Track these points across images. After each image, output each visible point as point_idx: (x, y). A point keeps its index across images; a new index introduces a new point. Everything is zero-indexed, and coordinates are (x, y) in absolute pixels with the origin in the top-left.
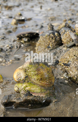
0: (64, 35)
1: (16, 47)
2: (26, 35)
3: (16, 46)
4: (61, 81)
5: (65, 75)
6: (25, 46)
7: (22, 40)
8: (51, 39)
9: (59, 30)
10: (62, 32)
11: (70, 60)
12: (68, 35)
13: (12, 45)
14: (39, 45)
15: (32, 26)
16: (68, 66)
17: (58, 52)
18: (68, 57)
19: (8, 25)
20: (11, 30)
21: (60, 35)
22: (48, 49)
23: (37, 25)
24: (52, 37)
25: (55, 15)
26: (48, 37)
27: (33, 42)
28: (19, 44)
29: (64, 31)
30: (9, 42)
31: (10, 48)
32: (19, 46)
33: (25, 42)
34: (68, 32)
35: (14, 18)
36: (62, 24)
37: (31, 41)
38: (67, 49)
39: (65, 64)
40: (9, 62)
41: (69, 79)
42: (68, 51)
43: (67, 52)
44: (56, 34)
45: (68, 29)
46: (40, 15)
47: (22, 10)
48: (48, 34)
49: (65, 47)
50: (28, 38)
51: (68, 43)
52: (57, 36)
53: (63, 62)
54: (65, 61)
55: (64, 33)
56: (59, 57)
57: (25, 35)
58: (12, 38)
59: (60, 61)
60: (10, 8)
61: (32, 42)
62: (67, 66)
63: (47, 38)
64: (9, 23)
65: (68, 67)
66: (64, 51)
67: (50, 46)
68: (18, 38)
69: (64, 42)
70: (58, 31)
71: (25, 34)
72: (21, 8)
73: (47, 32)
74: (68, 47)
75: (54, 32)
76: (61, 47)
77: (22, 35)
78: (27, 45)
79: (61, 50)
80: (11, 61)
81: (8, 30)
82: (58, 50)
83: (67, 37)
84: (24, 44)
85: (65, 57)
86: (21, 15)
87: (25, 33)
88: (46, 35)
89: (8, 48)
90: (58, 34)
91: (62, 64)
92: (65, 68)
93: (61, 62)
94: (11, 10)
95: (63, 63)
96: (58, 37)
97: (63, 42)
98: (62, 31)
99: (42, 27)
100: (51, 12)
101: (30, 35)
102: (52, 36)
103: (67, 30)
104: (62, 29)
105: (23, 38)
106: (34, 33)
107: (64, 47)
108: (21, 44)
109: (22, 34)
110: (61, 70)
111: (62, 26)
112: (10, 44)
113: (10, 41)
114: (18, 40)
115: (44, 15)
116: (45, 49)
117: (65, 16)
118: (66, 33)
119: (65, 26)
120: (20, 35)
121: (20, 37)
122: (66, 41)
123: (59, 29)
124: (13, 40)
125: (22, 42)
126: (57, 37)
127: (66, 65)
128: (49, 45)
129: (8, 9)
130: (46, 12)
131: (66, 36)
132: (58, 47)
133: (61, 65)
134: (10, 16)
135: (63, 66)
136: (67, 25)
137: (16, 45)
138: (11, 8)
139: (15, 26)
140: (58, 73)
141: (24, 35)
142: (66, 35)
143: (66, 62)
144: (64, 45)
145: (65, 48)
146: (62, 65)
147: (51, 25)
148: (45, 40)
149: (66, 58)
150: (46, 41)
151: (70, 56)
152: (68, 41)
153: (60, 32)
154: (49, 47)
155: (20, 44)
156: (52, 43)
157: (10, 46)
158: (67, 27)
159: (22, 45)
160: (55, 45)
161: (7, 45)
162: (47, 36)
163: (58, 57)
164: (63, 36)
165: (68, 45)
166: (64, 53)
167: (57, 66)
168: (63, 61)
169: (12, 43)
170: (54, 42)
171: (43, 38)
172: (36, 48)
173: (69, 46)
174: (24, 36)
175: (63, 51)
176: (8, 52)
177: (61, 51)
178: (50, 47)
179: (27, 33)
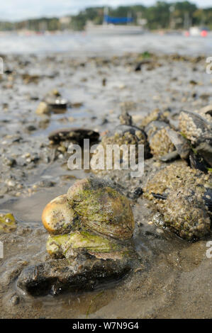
0: (156, 136)
1: (46, 160)
2: (71, 134)
3: (46, 156)
4: (148, 230)
5: (156, 218)
7: (60, 145)
8: (126, 142)
9: (144, 127)
10: (151, 130)
11: (167, 186)
12: (163, 136)
13: (39, 156)
15: (83, 119)
16: (163, 199)
18: (164, 181)
21: (146, 136)
23: (94, 118)
24: (129, 139)
25: (135, 100)
26: (121, 139)
28: (54, 153)
29: (154, 129)
30: (31, 148)
31: (32, 161)
34: (163, 131)
35: (44, 101)
36: (151, 115)
38: (161, 166)
39: (157, 196)
40: (29, 190)
41: (165, 225)
42: (163, 169)
43: (162, 171)
44: (138, 133)
45: (165, 124)
46: (101, 97)
47: (62, 85)
48: (120, 132)
49: (158, 161)
51: (163, 153)
52: (139, 137)
53: (152, 191)
54: (156, 189)
55: (155, 133)
56: (144, 182)
57: (67, 135)
58: (38, 141)
59: (145, 189)
60: (34, 79)
62: (161, 200)
63: (118, 141)
65: (164, 201)
66: (154, 170)
68: (51, 142)
69: (155, 151)
70: (142, 128)
71: (68, 133)
73: (119, 129)
74: (163, 162)
75: (134, 128)
77: (61, 135)
83: (162, 140)
85: (158, 181)
86: (58, 95)
87: (69, 131)
88: (116, 134)
89: (29, 160)
90: (143, 134)
91: (151, 196)
92: (156, 203)
93: (147, 191)
94: (37, 83)
95: (153, 194)
96: (142, 141)
97: (152, 152)
98: (151, 128)
99: (106, 121)
101: (78, 134)
102: (130, 136)
103: (162, 127)
104: (152, 125)
105: (64, 140)
106: (89, 131)
107: (155, 161)
109: (62, 133)
110: (149, 207)
111: (150, 119)
112: (34, 151)
113: (33, 147)
114: (51, 146)
117: (157, 102)
118: (159, 132)
119: (158, 119)
120: (58, 135)
121: (56, 138)
122: (159, 149)
123: (145, 125)
124: (39, 144)
125: (60, 149)
126: (139, 140)
127: (160, 198)
129: (29, 82)
131: (159, 139)
133: (147, 197)
134: (34, 95)
135: (151, 200)
136: (162, 117)
137: (47, 154)
138: (37, 80)
140: (140, 212)
141: (65, 133)
142: (161, 136)
143: (159, 191)
144: (154, 158)
145: (157, 164)
146: (150, 198)
147: (128, 115)
149: (160, 183)
151: (167, 179)
152: (164, 150)
153: (145, 130)
155: (56, 153)
157: (34, 157)
158: (161, 121)
161: (27, 155)
162: (117, 138)
164: (153, 139)
165: (165, 158)
166: (155, 172)
167: (139, 200)
168: (152, 189)
169: (38, 151)
171: (110, 140)
173: (165, 160)
174: (65, 138)
175: (152, 169)
177: (148, 169)
179: (72, 131)
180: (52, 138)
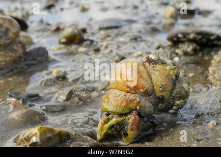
2: (191, 36)
6: (184, 62)
7: (179, 48)
27: (206, 58)
28: (169, 54)
30: (146, 47)
33: (186, 54)
37: (200, 55)
50: (194, 45)
57: (187, 37)
58: (156, 42)
61: (202, 57)
68: (169, 43)
71: (189, 34)
77: (180, 36)
84: (182, 58)
87: (189, 32)
101: (200, 37)
105: (183, 42)
108: (175, 55)
109: (182, 33)
113: (149, 47)
114: (169, 48)
120: (176, 36)
121: (175, 39)
124: (157, 45)
125: (177, 51)
141: (185, 35)
155: (171, 55)
174: (184, 39)
179: (193, 33)
180: (170, 39)
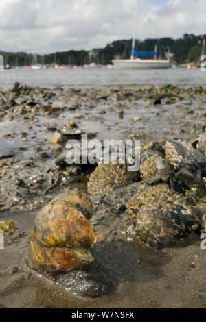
8: (118, 167)
10: (144, 157)
14: (94, 178)
17: (128, 191)
19: (44, 144)
20: (49, 152)
22: (111, 187)
31: (38, 182)
32: (56, 180)
34: (152, 158)
40: (31, 205)
47: (80, 118)
51: (150, 177)
54: (135, 205)
59: (128, 206)
64: (46, 140)
67: (116, 181)
69: (144, 175)
72: (77, 114)
74: (149, 184)
76: (135, 185)
78: (73, 180)
79: (135, 188)
80: (36, 203)
81: (41, 152)
82: (129, 188)
86: (74, 126)
89: (35, 181)
91: (131, 212)
92: (134, 218)
93: (129, 208)
97: (141, 176)
100: (139, 125)
107: (142, 184)
110: (127, 221)
115: (124, 130)
116: (105, 186)
122: (147, 174)
128: (113, 179)
129: (50, 114)
130: (129, 125)
132: (129, 184)
133: (128, 213)
135: (131, 215)
137: (52, 177)
139: (58, 146)
143: (136, 207)
144: (142, 182)
148: (107, 169)
150: (109, 170)
152: (152, 174)
154: (112, 183)
156: (120, 176)
159: (64, 179)
160: (125, 180)
163: (126, 201)
165: (150, 181)
167: (122, 215)
168: (132, 206)
169: (45, 174)
170: (124, 175)
172: (89, 185)
176: (34, 189)
177: (135, 190)
178: (115, 184)
